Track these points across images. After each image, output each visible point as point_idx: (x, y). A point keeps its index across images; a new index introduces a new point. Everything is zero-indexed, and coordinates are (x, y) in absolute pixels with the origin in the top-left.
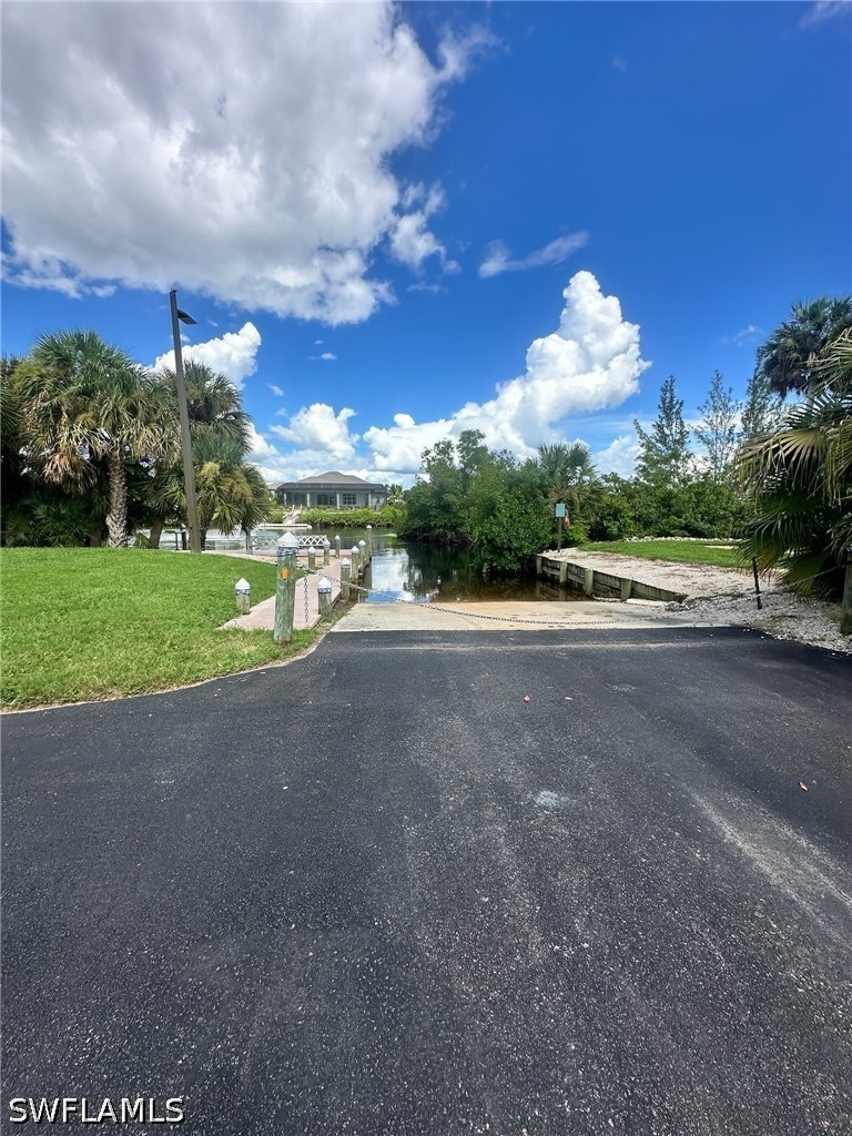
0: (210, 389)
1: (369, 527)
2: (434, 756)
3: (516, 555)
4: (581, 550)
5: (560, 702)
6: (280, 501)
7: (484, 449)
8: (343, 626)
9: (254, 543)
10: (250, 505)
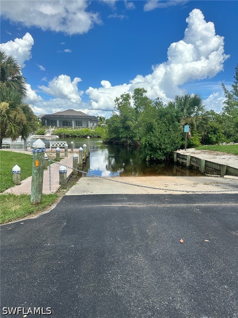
0: (4, 63)
1: (88, 137)
2: (127, 286)
3: (163, 152)
4: (197, 149)
5: (202, 243)
6: (43, 124)
7: (146, 98)
8: (73, 191)
9: (28, 145)
10: (25, 125)
